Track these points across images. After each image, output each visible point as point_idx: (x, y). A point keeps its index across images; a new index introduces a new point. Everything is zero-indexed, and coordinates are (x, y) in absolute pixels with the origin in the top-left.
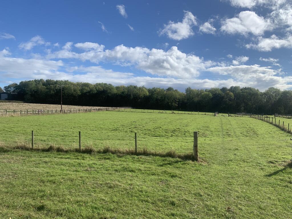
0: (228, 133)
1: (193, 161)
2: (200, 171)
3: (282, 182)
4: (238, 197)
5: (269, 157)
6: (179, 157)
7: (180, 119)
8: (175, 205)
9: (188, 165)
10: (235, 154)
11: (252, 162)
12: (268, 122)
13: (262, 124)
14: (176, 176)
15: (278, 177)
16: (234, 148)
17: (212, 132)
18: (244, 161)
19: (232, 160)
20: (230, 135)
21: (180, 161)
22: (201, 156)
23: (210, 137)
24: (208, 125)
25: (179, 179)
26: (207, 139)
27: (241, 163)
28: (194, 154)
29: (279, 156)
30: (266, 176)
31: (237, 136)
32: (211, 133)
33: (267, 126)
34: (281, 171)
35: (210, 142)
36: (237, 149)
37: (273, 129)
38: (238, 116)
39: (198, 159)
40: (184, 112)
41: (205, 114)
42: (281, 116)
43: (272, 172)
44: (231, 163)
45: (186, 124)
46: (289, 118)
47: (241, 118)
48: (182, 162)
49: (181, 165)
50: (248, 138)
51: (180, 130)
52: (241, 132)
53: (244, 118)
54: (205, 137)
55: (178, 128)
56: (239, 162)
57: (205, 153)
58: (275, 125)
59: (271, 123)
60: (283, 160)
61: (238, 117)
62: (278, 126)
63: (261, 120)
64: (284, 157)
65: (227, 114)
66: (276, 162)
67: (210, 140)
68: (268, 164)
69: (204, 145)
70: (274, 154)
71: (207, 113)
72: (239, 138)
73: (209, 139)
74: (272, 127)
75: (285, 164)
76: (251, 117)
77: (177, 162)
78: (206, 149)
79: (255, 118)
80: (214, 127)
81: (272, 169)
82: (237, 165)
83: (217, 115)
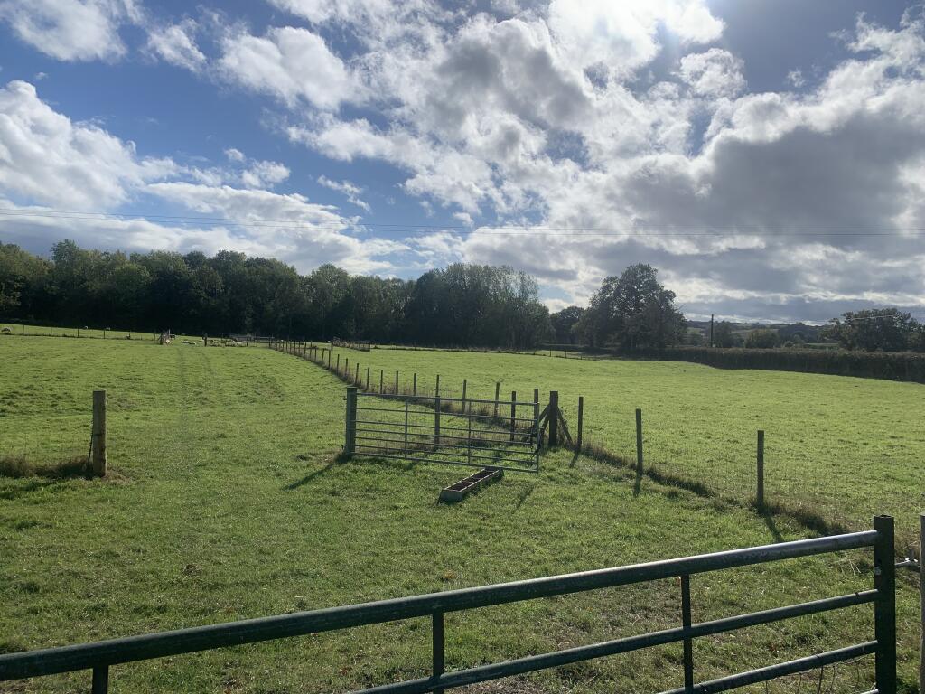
0: (199, 396)
1: (89, 478)
2: (112, 501)
3: (317, 495)
4: (213, 542)
5: (300, 446)
6: (40, 472)
7: (31, 355)
8: (37, 590)
9: (72, 492)
10: (216, 449)
11: (257, 462)
12: (311, 362)
13: (297, 368)
14: (35, 524)
15: (310, 487)
16: (215, 432)
17: (150, 394)
18: (237, 462)
19: (205, 465)
20: (206, 399)
21: (46, 485)
22: (116, 463)
23: (146, 408)
24: (136, 374)
25: (46, 530)
26: (133, 415)
27: (229, 467)
28: (91, 460)
29: (322, 442)
30: (287, 487)
31: (228, 401)
32: (148, 396)
33: (309, 371)
34: (320, 473)
35: (143, 423)
36: (223, 436)
37: (323, 379)
38: (234, 343)
39: (107, 471)
40: (46, 330)
41: (129, 338)
42: (347, 345)
43: (300, 478)
44: (204, 471)
45: (57, 371)
46: (364, 350)
47: (242, 350)
48: (51, 486)
49: (47, 495)
50: (256, 405)
51: (36, 392)
52: (239, 390)
53: (253, 350)
54: (128, 408)
55: (26, 386)
56: (223, 467)
57: (127, 453)
58: (328, 369)
59: (320, 364)
60: (329, 449)
61: (234, 346)
62: (334, 372)
63: (295, 354)
64: (331, 442)
65: (201, 339)
66: (314, 455)
67: (146, 419)
68: (295, 463)
69: (125, 432)
70: (314, 439)
71: (134, 335)
72: (231, 407)
73: (139, 414)
74: (321, 373)
75: (332, 457)
76: (270, 348)
77: (34, 487)
78: (131, 443)
79: (282, 351)
80: (158, 378)
81: (301, 472)
82: (219, 475)
83: (168, 341)
